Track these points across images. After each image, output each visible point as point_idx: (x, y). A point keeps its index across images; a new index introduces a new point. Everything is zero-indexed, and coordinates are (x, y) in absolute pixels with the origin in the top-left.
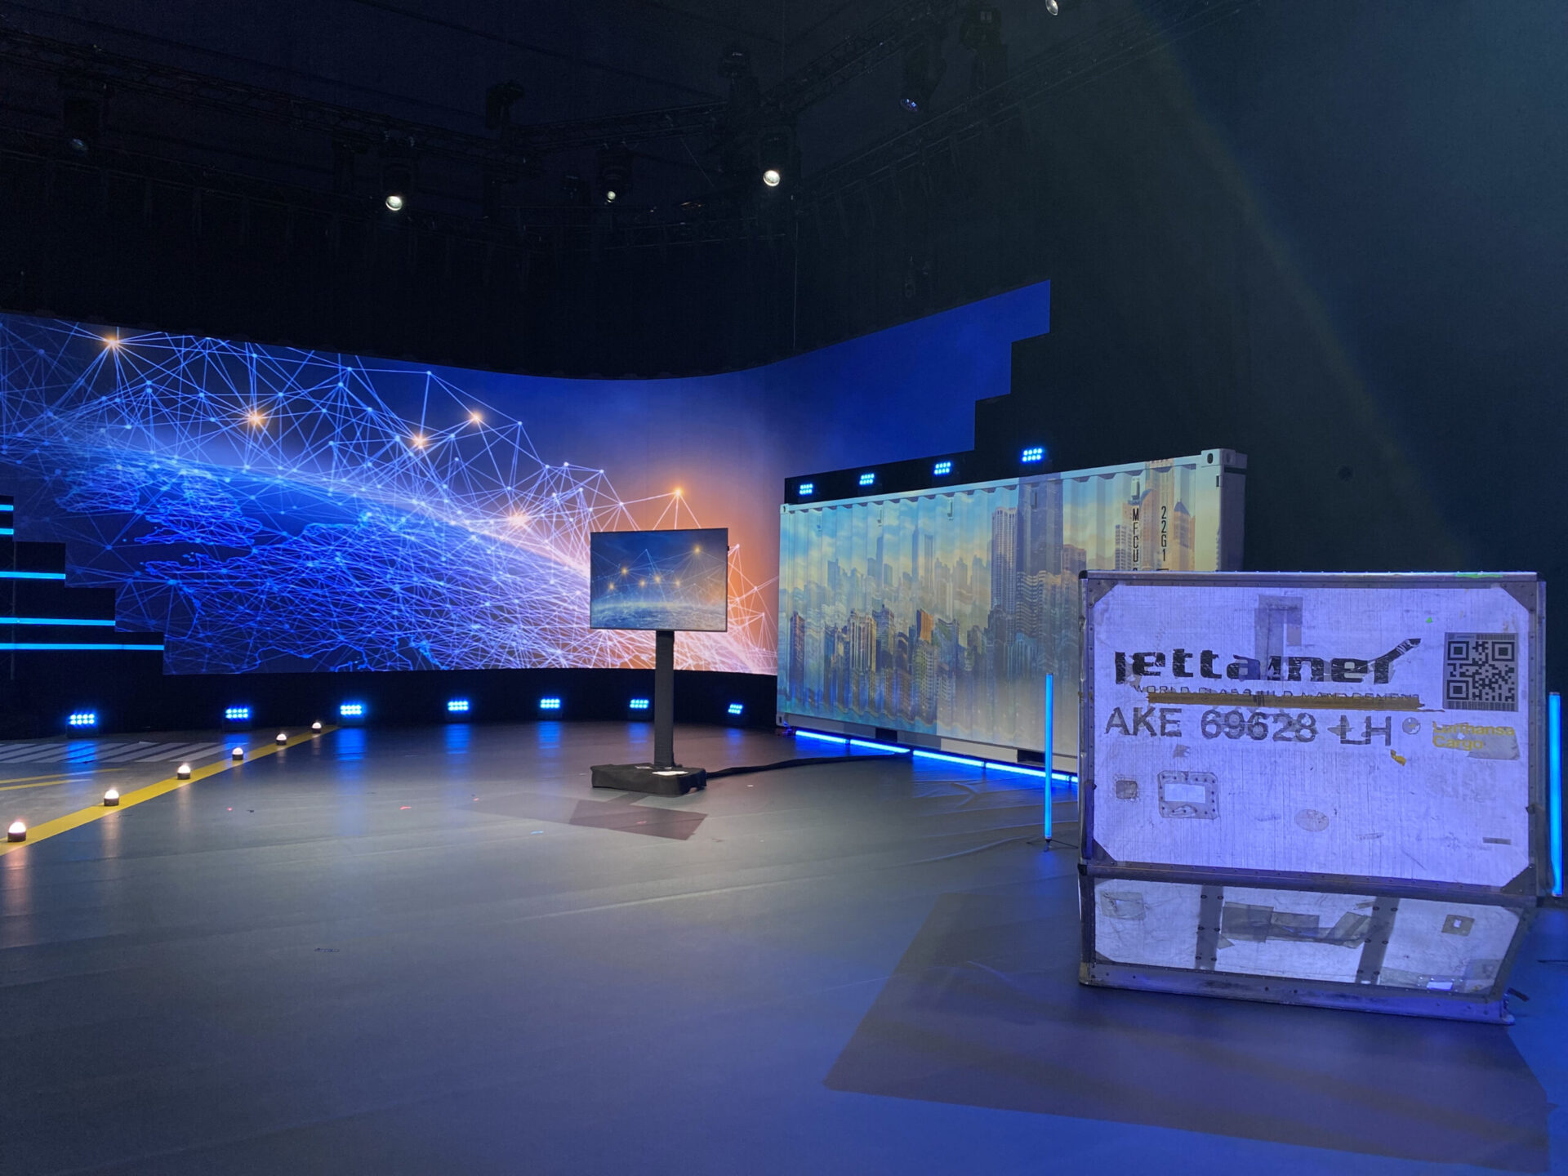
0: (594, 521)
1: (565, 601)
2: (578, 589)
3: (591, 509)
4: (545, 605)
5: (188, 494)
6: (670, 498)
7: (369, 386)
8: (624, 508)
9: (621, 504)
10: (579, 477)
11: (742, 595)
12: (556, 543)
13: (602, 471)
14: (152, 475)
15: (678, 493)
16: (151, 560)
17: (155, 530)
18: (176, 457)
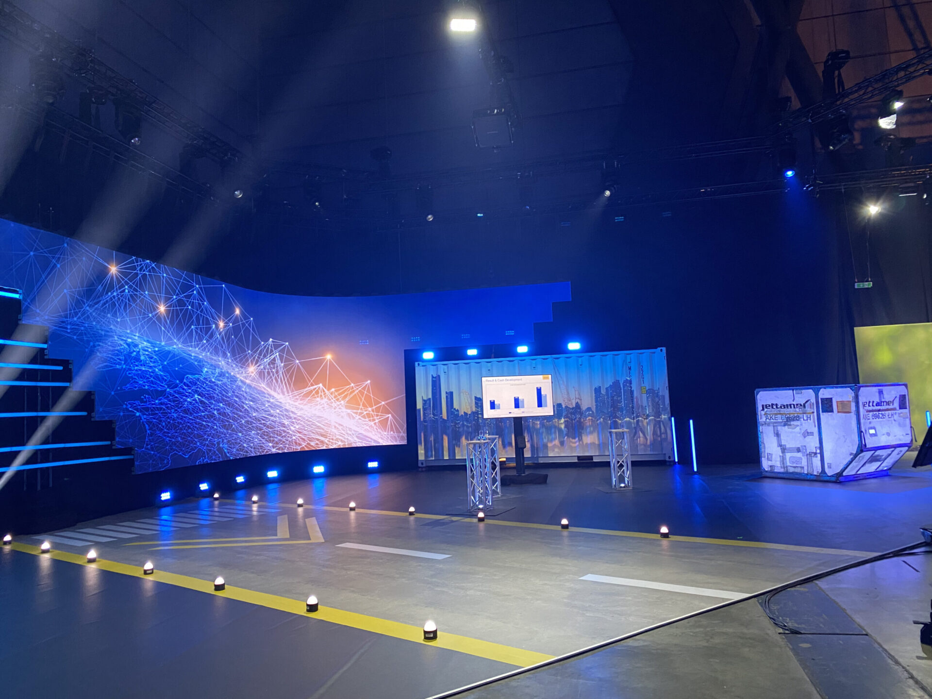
0: (284, 371)
1: (272, 416)
2: (278, 409)
3: (283, 364)
4: (265, 419)
5: (142, 358)
6: (325, 359)
7: (203, 294)
8: (299, 364)
9: (297, 361)
10: (276, 347)
11: (373, 407)
12: (268, 385)
13: (287, 343)
14: (128, 345)
15: (329, 357)
16: (129, 401)
17: (130, 381)
18: (137, 334)
